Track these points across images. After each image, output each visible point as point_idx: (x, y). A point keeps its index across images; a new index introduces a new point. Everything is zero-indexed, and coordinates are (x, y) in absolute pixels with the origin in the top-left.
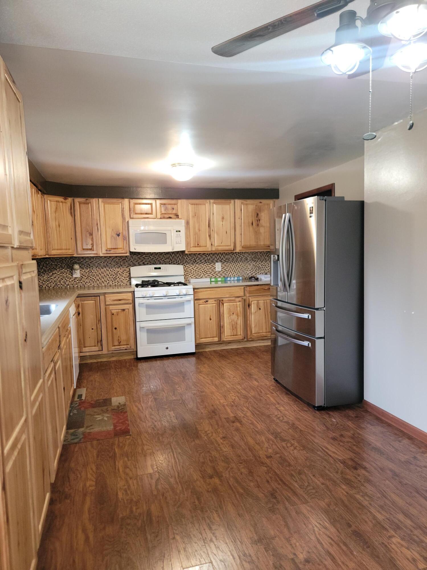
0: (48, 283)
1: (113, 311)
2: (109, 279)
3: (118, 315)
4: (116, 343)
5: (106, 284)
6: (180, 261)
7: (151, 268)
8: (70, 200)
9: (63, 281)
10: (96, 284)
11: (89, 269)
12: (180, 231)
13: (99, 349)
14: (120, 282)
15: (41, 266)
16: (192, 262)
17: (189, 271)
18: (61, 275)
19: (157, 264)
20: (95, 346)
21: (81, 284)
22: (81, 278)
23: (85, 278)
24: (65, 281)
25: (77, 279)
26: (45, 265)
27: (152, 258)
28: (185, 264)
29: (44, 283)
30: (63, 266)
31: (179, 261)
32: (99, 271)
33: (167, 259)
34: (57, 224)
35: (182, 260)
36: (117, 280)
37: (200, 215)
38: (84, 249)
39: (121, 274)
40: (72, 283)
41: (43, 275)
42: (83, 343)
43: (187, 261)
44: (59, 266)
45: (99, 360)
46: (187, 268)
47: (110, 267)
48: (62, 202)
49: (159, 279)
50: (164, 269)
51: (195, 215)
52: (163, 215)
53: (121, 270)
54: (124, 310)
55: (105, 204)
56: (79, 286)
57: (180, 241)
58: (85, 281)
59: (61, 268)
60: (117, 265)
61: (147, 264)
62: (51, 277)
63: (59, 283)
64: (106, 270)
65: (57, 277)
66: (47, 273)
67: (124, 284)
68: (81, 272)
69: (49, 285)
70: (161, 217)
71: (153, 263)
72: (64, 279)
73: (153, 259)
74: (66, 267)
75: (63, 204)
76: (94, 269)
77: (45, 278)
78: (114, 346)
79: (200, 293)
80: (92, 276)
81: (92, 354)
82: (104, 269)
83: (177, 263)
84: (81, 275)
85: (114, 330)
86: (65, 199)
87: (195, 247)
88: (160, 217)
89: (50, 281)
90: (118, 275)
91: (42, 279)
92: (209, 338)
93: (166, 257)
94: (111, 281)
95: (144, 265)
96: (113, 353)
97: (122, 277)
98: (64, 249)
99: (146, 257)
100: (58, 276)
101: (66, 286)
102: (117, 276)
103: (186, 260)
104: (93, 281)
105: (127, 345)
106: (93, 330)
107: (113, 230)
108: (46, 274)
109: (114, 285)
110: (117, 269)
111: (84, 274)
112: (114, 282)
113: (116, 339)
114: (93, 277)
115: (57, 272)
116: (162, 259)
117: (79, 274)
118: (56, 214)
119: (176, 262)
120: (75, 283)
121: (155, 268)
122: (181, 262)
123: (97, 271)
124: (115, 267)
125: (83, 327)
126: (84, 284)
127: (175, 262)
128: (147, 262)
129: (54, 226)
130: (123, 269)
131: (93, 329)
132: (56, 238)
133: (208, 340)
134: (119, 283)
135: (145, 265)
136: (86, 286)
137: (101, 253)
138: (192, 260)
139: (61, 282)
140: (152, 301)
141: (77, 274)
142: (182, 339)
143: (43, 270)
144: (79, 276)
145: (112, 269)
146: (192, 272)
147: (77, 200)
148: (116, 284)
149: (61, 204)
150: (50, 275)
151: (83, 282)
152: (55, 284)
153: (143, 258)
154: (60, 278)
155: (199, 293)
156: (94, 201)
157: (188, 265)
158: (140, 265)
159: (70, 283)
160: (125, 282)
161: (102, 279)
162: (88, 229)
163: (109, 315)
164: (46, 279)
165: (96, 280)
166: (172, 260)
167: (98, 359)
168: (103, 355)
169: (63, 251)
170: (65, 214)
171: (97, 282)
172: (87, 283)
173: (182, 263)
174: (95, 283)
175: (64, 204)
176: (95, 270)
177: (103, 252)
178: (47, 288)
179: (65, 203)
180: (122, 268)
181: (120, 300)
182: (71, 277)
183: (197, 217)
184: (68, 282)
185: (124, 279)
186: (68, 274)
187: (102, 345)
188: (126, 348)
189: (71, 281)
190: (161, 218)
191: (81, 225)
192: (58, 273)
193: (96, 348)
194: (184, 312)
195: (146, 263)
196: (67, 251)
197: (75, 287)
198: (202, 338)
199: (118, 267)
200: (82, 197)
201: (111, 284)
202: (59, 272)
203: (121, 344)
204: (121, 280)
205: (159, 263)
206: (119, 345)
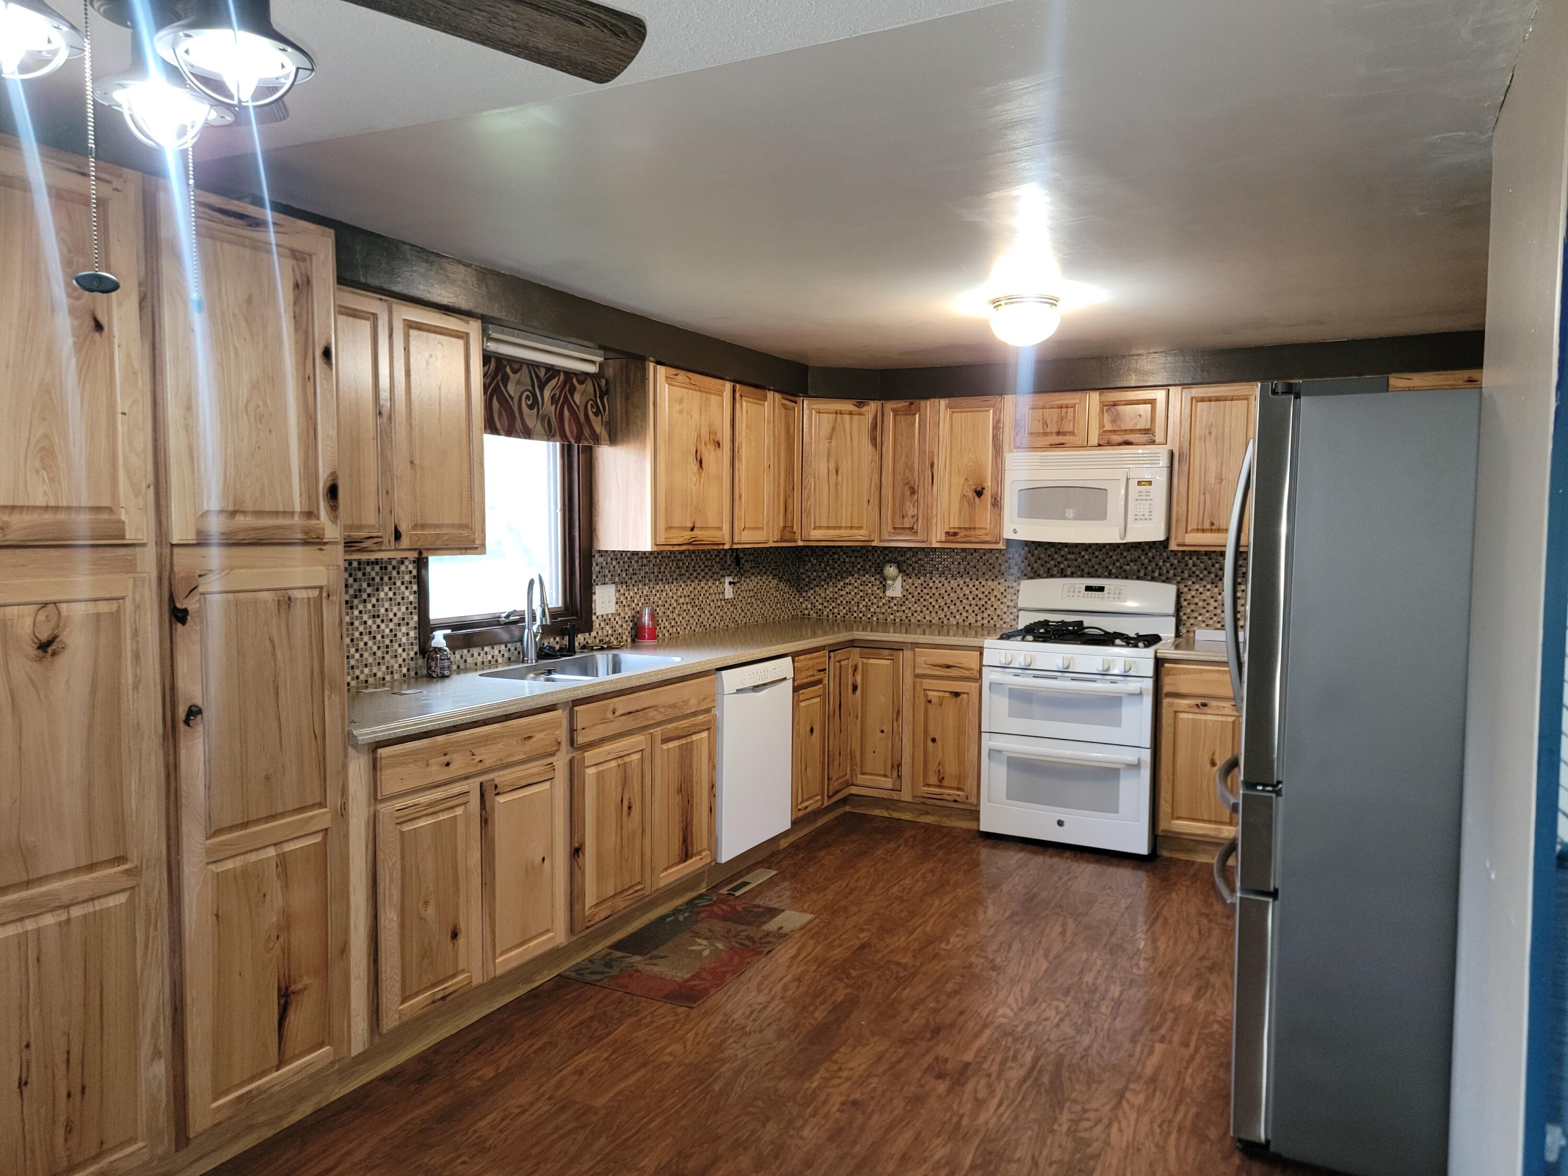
0: (833, 604)
1: (930, 693)
2: (967, 608)
3: (941, 705)
4: (933, 780)
5: (961, 620)
6: (1172, 572)
7: (1077, 586)
8: (872, 407)
9: (864, 603)
10: (937, 618)
11: (922, 578)
12: (1150, 483)
13: (894, 785)
14: (995, 618)
15: (823, 565)
16: (1213, 576)
17: (1201, 604)
18: (861, 588)
19: (1099, 577)
20: (885, 776)
21: (901, 614)
22: (904, 599)
23: (913, 600)
24: (870, 603)
25: (895, 602)
26: (831, 562)
27: (1086, 557)
28: (1190, 583)
29: (825, 604)
30: (867, 567)
31: (1168, 572)
32: (946, 585)
33: (1132, 564)
34: (832, 467)
35: (1179, 570)
36: (988, 612)
37: (1227, 430)
38: (895, 528)
39: (999, 596)
40: (883, 610)
41: (825, 586)
42: (859, 765)
43: (1198, 573)
44: (859, 566)
45: (896, 815)
46: (1193, 593)
47: (974, 577)
48: (851, 413)
49: (1088, 621)
50: (1112, 592)
51: (1210, 433)
52: (1106, 437)
53: (999, 586)
54: (957, 694)
55: (953, 412)
56: (898, 620)
57: (1147, 513)
58: (913, 609)
59: (861, 573)
60: (990, 573)
61: (1072, 575)
62: (842, 593)
63: (855, 609)
64: (962, 582)
65: (853, 593)
66: (834, 580)
67: (1004, 626)
68: (904, 584)
69: (836, 611)
70: (1101, 443)
71: (1089, 573)
72: (867, 600)
73: (1090, 560)
74: (873, 570)
75: (851, 418)
76: (934, 579)
77: (828, 592)
78: (929, 785)
79: (1183, 677)
80: (928, 597)
81: (877, 795)
82: (958, 579)
83: (1164, 578)
84: (905, 593)
85: (930, 743)
86: (860, 405)
87: (1203, 531)
88: (1096, 443)
89: (839, 602)
90: (993, 599)
91: (823, 595)
92: (1204, 821)
93: (1129, 558)
94: (974, 614)
95: (1061, 577)
96: (924, 803)
97: (1002, 606)
98: (846, 528)
99: (1069, 553)
100: (856, 590)
101: (869, 616)
102: (989, 602)
103: (1194, 569)
104: (931, 609)
105: (959, 789)
106: (883, 735)
107: (967, 479)
108: (831, 584)
109: (979, 624)
110: (990, 583)
111: (910, 590)
112: (979, 618)
113: (933, 767)
114: (931, 600)
115: (853, 581)
116: (1118, 564)
117: (900, 589)
118: (830, 443)
119: (1160, 575)
120: (889, 610)
121: (1089, 589)
122: (1175, 575)
123: (940, 585)
124: (987, 577)
125: (862, 724)
126: (910, 615)
127: (1156, 574)
128: (1073, 570)
129: (823, 472)
130: (1006, 584)
131: (882, 732)
132: (826, 502)
133: (1201, 828)
134: (992, 622)
135: (1065, 576)
136: (913, 620)
137: (934, 541)
138: (1213, 569)
139: (861, 606)
140: (1027, 681)
141: (896, 589)
142: (1110, 806)
143: (825, 574)
144: (900, 595)
145: (977, 583)
146: (1211, 608)
147: (890, 406)
148: (985, 622)
149: (847, 417)
150: (839, 587)
151: (907, 611)
152: (847, 608)
153: (1063, 556)
154: (858, 597)
155: (1180, 674)
156: (928, 406)
157: (1197, 586)
158: (1052, 576)
159: (878, 610)
160: (1008, 620)
161: (952, 607)
162: (908, 478)
163: (921, 702)
164: (831, 595)
165: (937, 607)
166: (1146, 568)
167: (894, 810)
168: (904, 804)
169: (843, 532)
170: (855, 444)
171: (940, 612)
172: (915, 614)
173: (1179, 579)
174: (934, 614)
175: (855, 417)
176: (937, 582)
177: (939, 539)
178: (831, 616)
179: (860, 414)
180: (1002, 581)
181: (949, 667)
182: (881, 595)
183: (1216, 439)
184: (875, 606)
185: (1005, 610)
186: (875, 588)
187: (899, 777)
188: (957, 798)
189: (881, 604)
190: (1099, 445)
191: (894, 468)
192: (856, 584)
193: (888, 783)
194: (1119, 724)
195: (1069, 573)
196: (854, 531)
197: (889, 620)
198: (1179, 818)
199: (993, 577)
200: (898, 399)
201: (973, 621)
202: (859, 581)
203: (945, 783)
204: (998, 612)
205: (1106, 574)
206: (940, 787)
